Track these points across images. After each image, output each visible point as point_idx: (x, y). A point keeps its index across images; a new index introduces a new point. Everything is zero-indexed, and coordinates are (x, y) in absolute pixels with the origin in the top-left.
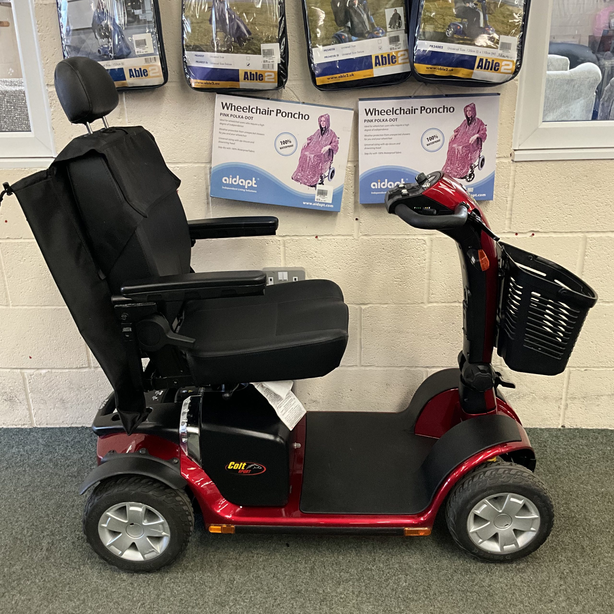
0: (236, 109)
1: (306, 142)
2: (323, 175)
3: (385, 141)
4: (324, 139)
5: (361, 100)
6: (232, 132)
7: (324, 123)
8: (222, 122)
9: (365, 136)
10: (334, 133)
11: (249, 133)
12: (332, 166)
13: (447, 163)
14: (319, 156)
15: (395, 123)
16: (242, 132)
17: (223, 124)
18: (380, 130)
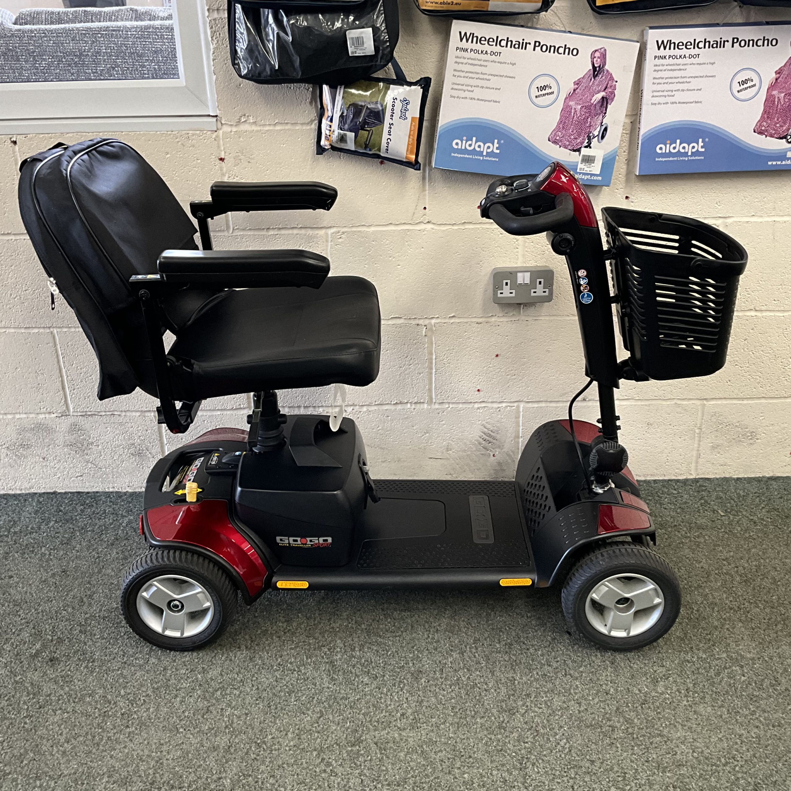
0: (479, 40)
1: (572, 87)
2: (591, 135)
3: (680, 86)
4: (597, 82)
5: (651, 28)
6: (470, 75)
7: (599, 60)
8: (458, 60)
9: (654, 78)
10: (611, 74)
11: (494, 75)
12: (605, 121)
13: (762, 117)
14: (588, 108)
15: (696, 60)
16: (484, 74)
17: (459, 63)
18: (675, 70)
